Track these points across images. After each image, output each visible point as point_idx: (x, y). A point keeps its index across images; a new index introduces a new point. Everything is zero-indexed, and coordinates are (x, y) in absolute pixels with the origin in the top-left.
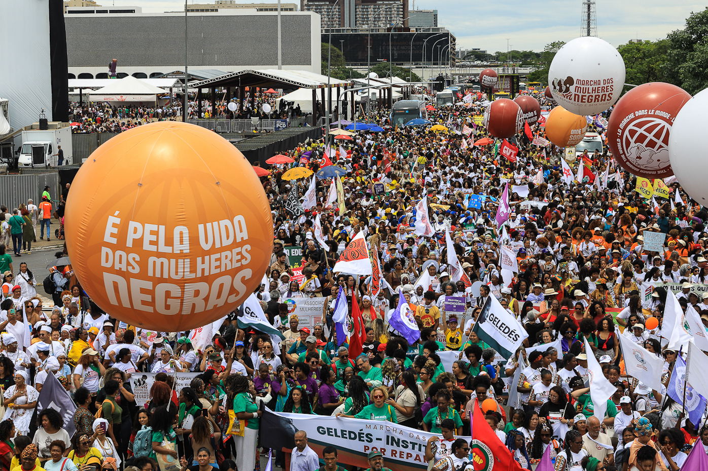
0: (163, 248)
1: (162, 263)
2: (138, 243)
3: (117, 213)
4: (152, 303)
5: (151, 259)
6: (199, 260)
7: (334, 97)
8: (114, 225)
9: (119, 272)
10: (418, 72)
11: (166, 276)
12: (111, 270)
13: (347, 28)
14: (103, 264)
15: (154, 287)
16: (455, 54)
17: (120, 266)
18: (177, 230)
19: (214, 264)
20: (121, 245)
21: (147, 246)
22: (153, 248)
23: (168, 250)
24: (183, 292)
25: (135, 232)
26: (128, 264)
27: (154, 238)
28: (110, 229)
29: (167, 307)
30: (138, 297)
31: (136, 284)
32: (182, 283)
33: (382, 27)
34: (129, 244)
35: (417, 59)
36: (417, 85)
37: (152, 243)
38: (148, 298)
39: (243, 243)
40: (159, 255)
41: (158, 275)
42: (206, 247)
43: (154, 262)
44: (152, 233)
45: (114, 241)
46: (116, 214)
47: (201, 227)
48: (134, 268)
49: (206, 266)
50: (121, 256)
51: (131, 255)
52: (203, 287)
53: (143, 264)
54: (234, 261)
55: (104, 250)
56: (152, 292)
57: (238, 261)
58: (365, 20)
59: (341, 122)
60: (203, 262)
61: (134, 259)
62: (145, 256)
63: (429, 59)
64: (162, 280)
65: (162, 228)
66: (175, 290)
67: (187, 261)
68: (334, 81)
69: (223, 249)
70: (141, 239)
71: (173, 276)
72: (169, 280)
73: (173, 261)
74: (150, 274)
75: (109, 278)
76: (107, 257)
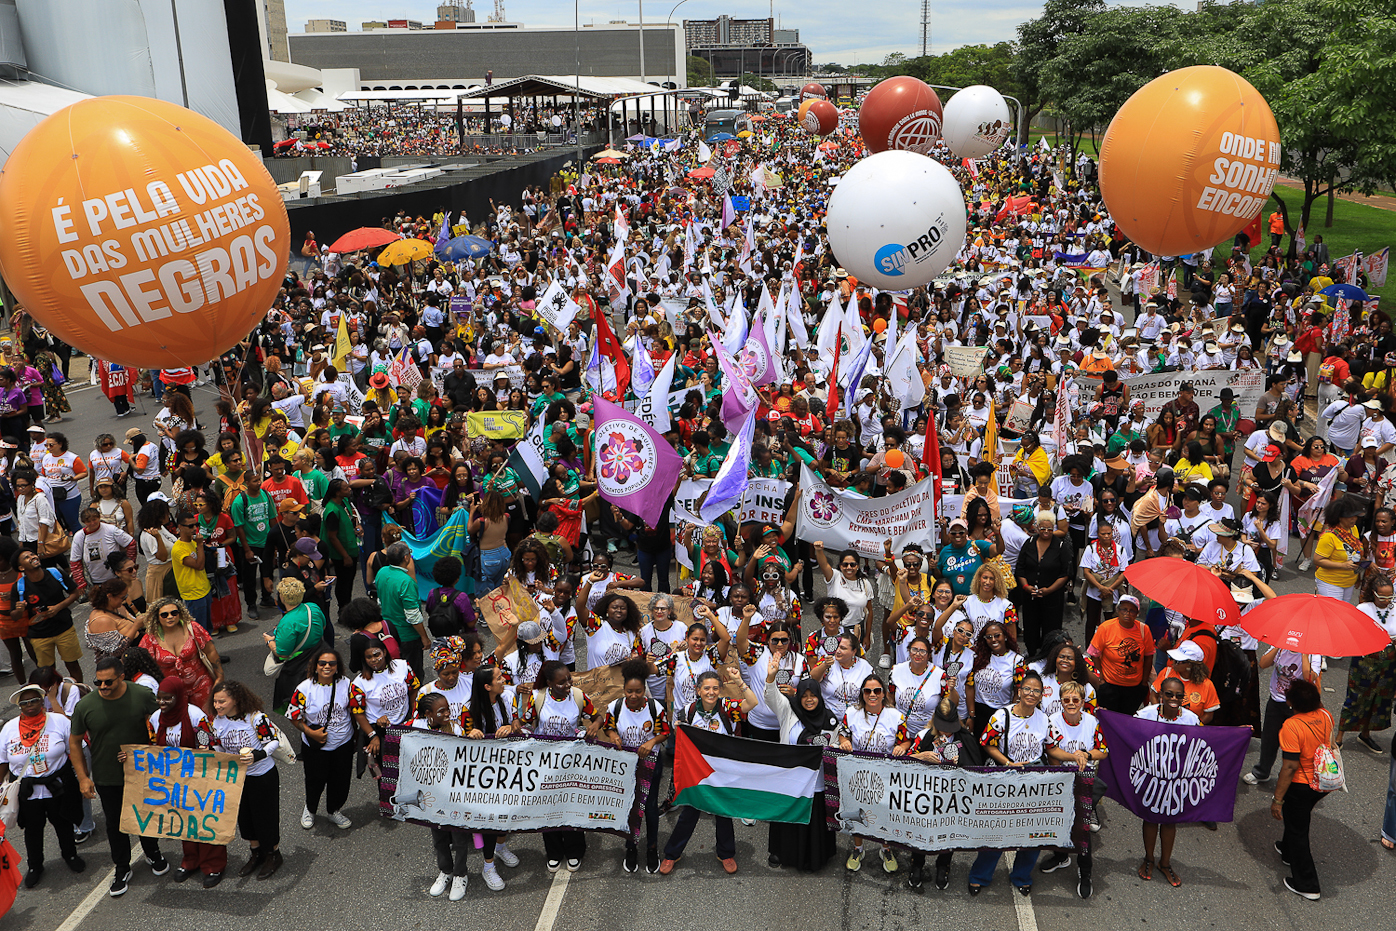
0: (144, 218)
1: (151, 236)
2: (107, 224)
3: (60, 201)
4: (164, 302)
5: (135, 238)
6: (198, 218)
8: (64, 217)
9: (102, 276)
11: (164, 252)
12: (90, 278)
14: (75, 275)
15: (156, 275)
17: (98, 266)
18: (151, 188)
19: (221, 221)
21: (121, 224)
22: (131, 222)
23: (151, 216)
24: (197, 268)
25: (96, 210)
26: (108, 258)
27: (125, 209)
28: (61, 225)
29: (187, 298)
30: (142, 300)
31: (130, 282)
32: (189, 254)
34: (96, 231)
37: (125, 216)
38: (155, 295)
39: (243, 193)
40: (142, 227)
41: (154, 255)
42: (201, 200)
43: (140, 239)
44: (119, 203)
45: (74, 237)
46: (60, 203)
47: (181, 177)
48: (117, 261)
49: (210, 224)
50: (92, 252)
51: (106, 245)
52: (218, 253)
53: (127, 249)
54: (245, 217)
55: (66, 255)
56: (156, 284)
57: (249, 215)
60: (205, 221)
61: (111, 247)
62: (124, 237)
64: (162, 260)
65: (130, 193)
66: (186, 268)
67: (183, 222)
69: (221, 201)
70: (109, 217)
71: (175, 249)
72: (172, 257)
73: (164, 229)
74: (143, 258)
75: (91, 292)
76: (76, 264)
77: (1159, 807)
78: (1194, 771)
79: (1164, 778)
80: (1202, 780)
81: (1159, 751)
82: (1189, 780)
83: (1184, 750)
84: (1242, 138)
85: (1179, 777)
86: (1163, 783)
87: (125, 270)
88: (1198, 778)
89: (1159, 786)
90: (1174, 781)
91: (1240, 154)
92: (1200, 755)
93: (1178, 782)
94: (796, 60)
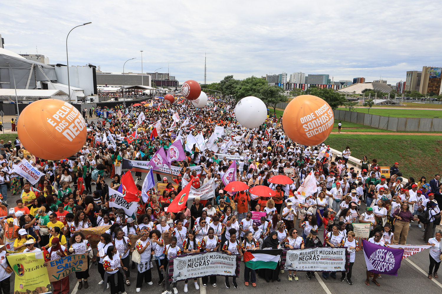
0: (66, 113)
1: (70, 116)
2: (60, 118)
3: (48, 119)
5: (67, 118)
7: (154, 92)
8: (51, 121)
9: (65, 129)
10: (171, 88)
11: (74, 119)
12: (63, 131)
13: (157, 79)
14: (60, 131)
15: (74, 124)
16: (179, 85)
17: (64, 127)
18: (63, 108)
20: (58, 123)
21: (63, 117)
22: (64, 115)
25: (57, 117)
26: (64, 124)
27: (61, 113)
28: (51, 123)
29: (81, 127)
30: (74, 131)
31: (71, 128)
32: (77, 117)
33: (164, 79)
34: (59, 120)
35: (171, 86)
36: (171, 91)
37: (62, 115)
38: (76, 128)
40: (67, 115)
41: (72, 120)
44: (59, 113)
45: (56, 124)
48: (66, 124)
50: (61, 125)
51: (63, 122)
53: (67, 121)
55: (56, 128)
58: (160, 78)
59: (156, 96)
62: (65, 118)
63: (173, 86)
64: (74, 120)
65: (60, 110)
68: (154, 88)
70: (60, 116)
73: (71, 114)
74: (71, 121)
75: (65, 134)
76: (59, 129)
77: (377, 269)
78: (388, 261)
79: (379, 261)
80: (391, 264)
81: (379, 253)
82: (387, 263)
83: (386, 254)
84: (306, 117)
85: (384, 261)
86: (379, 262)
87: (69, 125)
88: (389, 264)
89: (378, 263)
90: (382, 262)
91: (308, 121)
92: (390, 256)
93: (383, 263)
94: (175, 83)
